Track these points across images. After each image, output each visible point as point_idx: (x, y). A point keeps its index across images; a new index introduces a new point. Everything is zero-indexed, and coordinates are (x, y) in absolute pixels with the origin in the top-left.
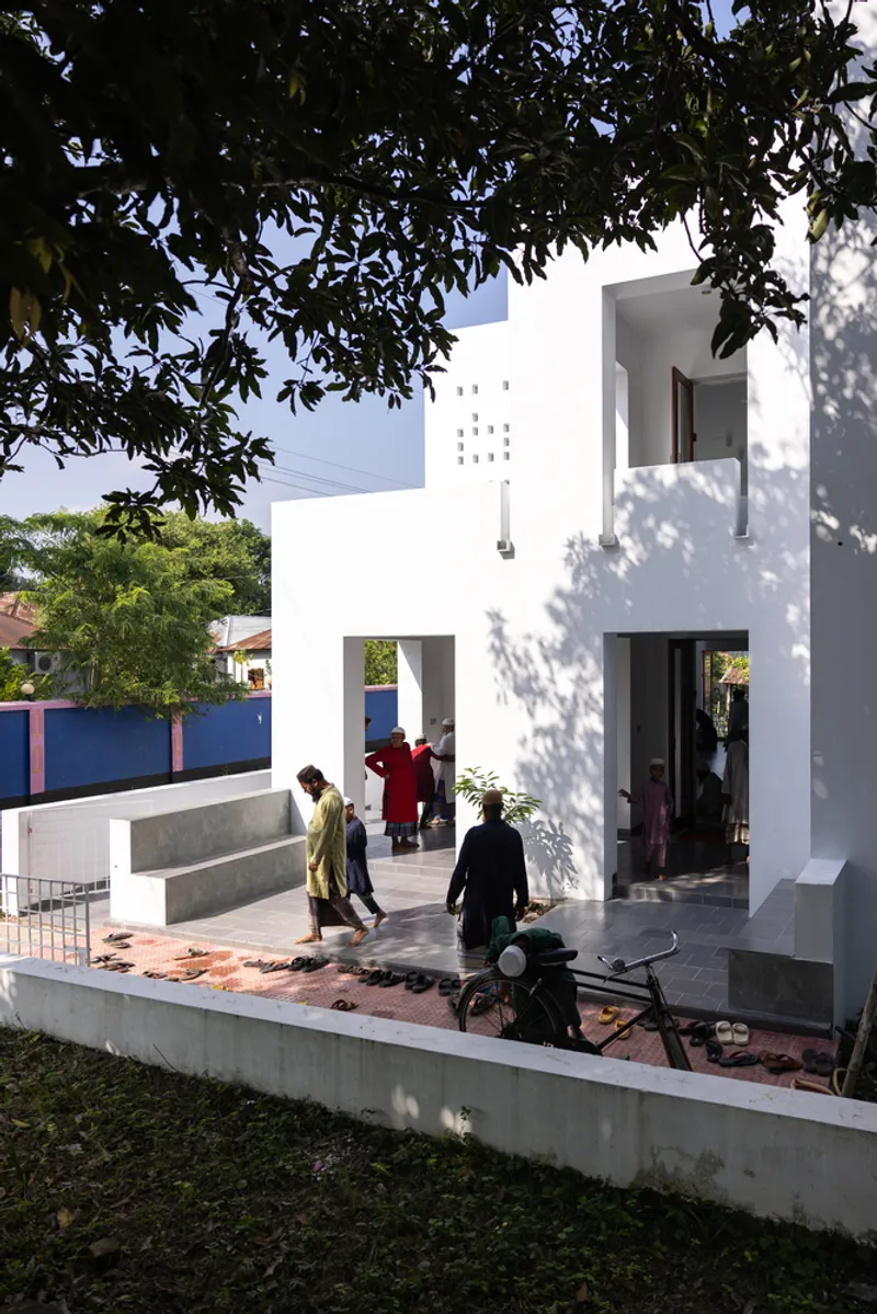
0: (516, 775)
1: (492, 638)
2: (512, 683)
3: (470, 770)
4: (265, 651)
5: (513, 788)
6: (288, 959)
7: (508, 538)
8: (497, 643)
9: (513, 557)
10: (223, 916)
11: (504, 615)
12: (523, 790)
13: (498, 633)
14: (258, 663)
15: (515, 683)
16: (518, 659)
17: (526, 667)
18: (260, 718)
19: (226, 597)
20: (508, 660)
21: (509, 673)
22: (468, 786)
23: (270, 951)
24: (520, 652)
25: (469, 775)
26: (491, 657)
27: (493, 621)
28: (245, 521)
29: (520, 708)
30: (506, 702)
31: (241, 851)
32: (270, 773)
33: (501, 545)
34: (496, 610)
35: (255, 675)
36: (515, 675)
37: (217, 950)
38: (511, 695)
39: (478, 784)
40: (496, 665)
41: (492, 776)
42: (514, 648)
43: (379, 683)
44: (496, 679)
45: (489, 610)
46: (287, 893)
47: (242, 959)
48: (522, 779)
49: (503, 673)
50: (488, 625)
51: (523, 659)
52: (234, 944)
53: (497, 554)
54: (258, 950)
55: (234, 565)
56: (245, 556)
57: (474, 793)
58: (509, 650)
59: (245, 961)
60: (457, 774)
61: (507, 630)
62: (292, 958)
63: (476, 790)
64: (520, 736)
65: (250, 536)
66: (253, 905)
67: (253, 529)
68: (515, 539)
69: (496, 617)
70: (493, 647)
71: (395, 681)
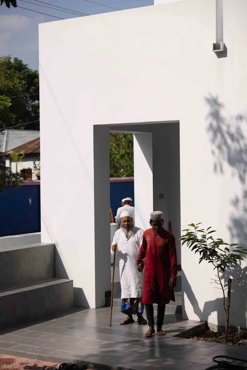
0: (230, 229)
1: (210, 120)
2: (226, 156)
3: (193, 225)
4: (34, 155)
5: (227, 239)
6: (57, 365)
7: (222, 41)
8: (215, 124)
9: (226, 56)
10: (8, 334)
11: (221, 100)
12: (236, 241)
13: (216, 115)
14: (28, 165)
15: (229, 154)
16: (232, 136)
17: (238, 141)
18: (30, 201)
19: (5, 108)
20: (223, 137)
21: (224, 148)
22: (191, 238)
23: (43, 359)
24: (233, 130)
25: (192, 229)
26: (210, 134)
27: (212, 106)
28: (16, 59)
29: (233, 175)
30: (222, 171)
31: (19, 288)
32: (40, 235)
33: (216, 47)
34: (214, 95)
35: (27, 173)
36: (228, 148)
37: (4, 358)
38: (226, 166)
39: (199, 236)
40: (213, 141)
41: (210, 230)
42: (229, 126)
43: (118, 176)
44: (213, 153)
45: (209, 97)
46: (54, 320)
47: (22, 364)
48: (235, 232)
49: (219, 148)
50: (207, 109)
51: (236, 135)
52: (17, 354)
53: (213, 54)
54: (34, 358)
55: (11, 88)
56: (17, 81)
57: (196, 243)
58: (224, 128)
59: (24, 366)
60: (182, 228)
61: (224, 113)
62: (59, 365)
63: (198, 241)
64: (233, 197)
65: (20, 71)
66: (30, 327)
67: (22, 65)
68: (227, 41)
69: (214, 103)
70: (211, 127)
71: (132, 174)
